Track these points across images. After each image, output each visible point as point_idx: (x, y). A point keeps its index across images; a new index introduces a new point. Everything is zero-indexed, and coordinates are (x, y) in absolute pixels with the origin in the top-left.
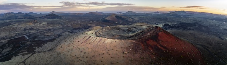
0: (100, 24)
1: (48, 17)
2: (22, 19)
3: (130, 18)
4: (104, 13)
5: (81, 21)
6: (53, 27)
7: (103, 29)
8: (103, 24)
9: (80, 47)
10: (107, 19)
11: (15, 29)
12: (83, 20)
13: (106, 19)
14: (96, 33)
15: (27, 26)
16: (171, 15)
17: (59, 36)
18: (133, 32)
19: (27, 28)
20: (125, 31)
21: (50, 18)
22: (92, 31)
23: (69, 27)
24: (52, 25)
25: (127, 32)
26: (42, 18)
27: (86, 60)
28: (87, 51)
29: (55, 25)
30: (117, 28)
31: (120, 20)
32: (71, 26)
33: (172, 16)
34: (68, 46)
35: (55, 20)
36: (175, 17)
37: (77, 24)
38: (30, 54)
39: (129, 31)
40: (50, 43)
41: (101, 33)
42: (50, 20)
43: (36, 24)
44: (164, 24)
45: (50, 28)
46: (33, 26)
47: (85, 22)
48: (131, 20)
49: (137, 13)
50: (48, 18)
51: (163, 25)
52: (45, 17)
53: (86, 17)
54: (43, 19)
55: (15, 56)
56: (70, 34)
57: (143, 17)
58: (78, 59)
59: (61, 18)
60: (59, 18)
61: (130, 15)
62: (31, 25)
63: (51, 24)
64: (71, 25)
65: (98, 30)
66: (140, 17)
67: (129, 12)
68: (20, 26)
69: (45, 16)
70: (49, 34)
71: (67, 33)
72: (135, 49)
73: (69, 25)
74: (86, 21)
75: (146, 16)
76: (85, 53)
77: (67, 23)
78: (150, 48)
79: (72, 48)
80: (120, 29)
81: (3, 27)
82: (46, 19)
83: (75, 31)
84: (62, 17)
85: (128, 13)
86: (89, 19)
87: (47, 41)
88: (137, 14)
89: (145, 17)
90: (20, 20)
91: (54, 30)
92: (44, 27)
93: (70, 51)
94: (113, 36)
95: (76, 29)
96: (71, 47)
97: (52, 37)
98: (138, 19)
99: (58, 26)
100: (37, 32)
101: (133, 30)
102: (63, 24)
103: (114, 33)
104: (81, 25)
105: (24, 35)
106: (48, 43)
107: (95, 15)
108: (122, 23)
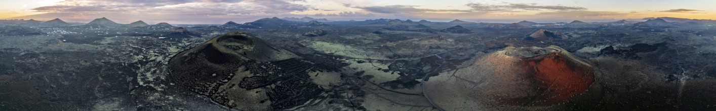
1: (452, 30)
2: (416, 31)
6: (464, 46)
11: (417, 47)
12: (501, 37)
15: (432, 43)
16: (637, 27)
17: (473, 55)
19: (433, 47)
21: (455, 32)
22: (503, 51)
23: (483, 46)
24: (461, 43)
26: (444, 32)
27: (493, 66)
28: (494, 62)
29: (466, 43)
32: (484, 45)
33: (638, 29)
35: (463, 35)
36: (642, 30)
37: (492, 42)
38: (455, 70)
40: (468, 61)
42: (456, 35)
43: (442, 42)
45: (461, 47)
46: (440, 44)
47: (502, 39)
48: (566, 39)
50: (453, 32)
52: (450, 31)
53: (506, 32)
54: (446, 34)
55: (441, 72)
56: (484, 53)
59: (471, 33)
60: (468, 33)
62: (435, 42)
63: (460, 41)
64: (485, 43)
67: (575, 21)
68: (422, 43)
69: (448, 29)
70: (463, 54)
71: (481, 53)
72: (518, 64)
73: (482, 44)
74: (505, 37)
77: (480, 41)
78: (527, 66)
81: (400, 42)
82: (450, 34)
83: (489, 51)
84: (472, 31)
87: (464, 60)
90: (414, 32)
91: (466, 49)
92: (453, 46)
95: (490, 49)
97: (467, 57)
99: (469, 45)
100: (446, 51)
102: (474, 41)
104: (496, 44)
105: (435, 54)
106: (466, 61)
107: (520, 28)
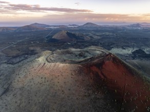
0: (46, 46)
3: (87, 35)
4: (48, 26)
5: (15, 43)
7: (53, 54)
8: (51, 46)
9: (38, 74)
10: (55, 38)
13: (53, 37)
14: (47, 60)
18: (85, 57)
20: (77, 56)
22: (42, 58)
25: (78, 56)
30: (68, 52)
31: (74, 39)
34: (25, 77)
39: (81, 55)
41: (53, 59)
44: (136, 49)
49: (100, 27)
51: (133, 51)
57: (107, 33)
58: (41, 85)
61: (89, 29)
65: (48, 55)
66: (104, 34)
67: (88, 24)
75: (113, 32)
76: (45, 78)
79: (32, 77)
80: (71, 53)
85: (85, 26)
86: (27, 38)
88: (100, 29)
89: (111, 34)
93: (32, 81)
94: (65, 61)
96: (30, 77)
98: (99, 37)
101: (85, 55)
103: (65, 58)
108: (75, 44)
